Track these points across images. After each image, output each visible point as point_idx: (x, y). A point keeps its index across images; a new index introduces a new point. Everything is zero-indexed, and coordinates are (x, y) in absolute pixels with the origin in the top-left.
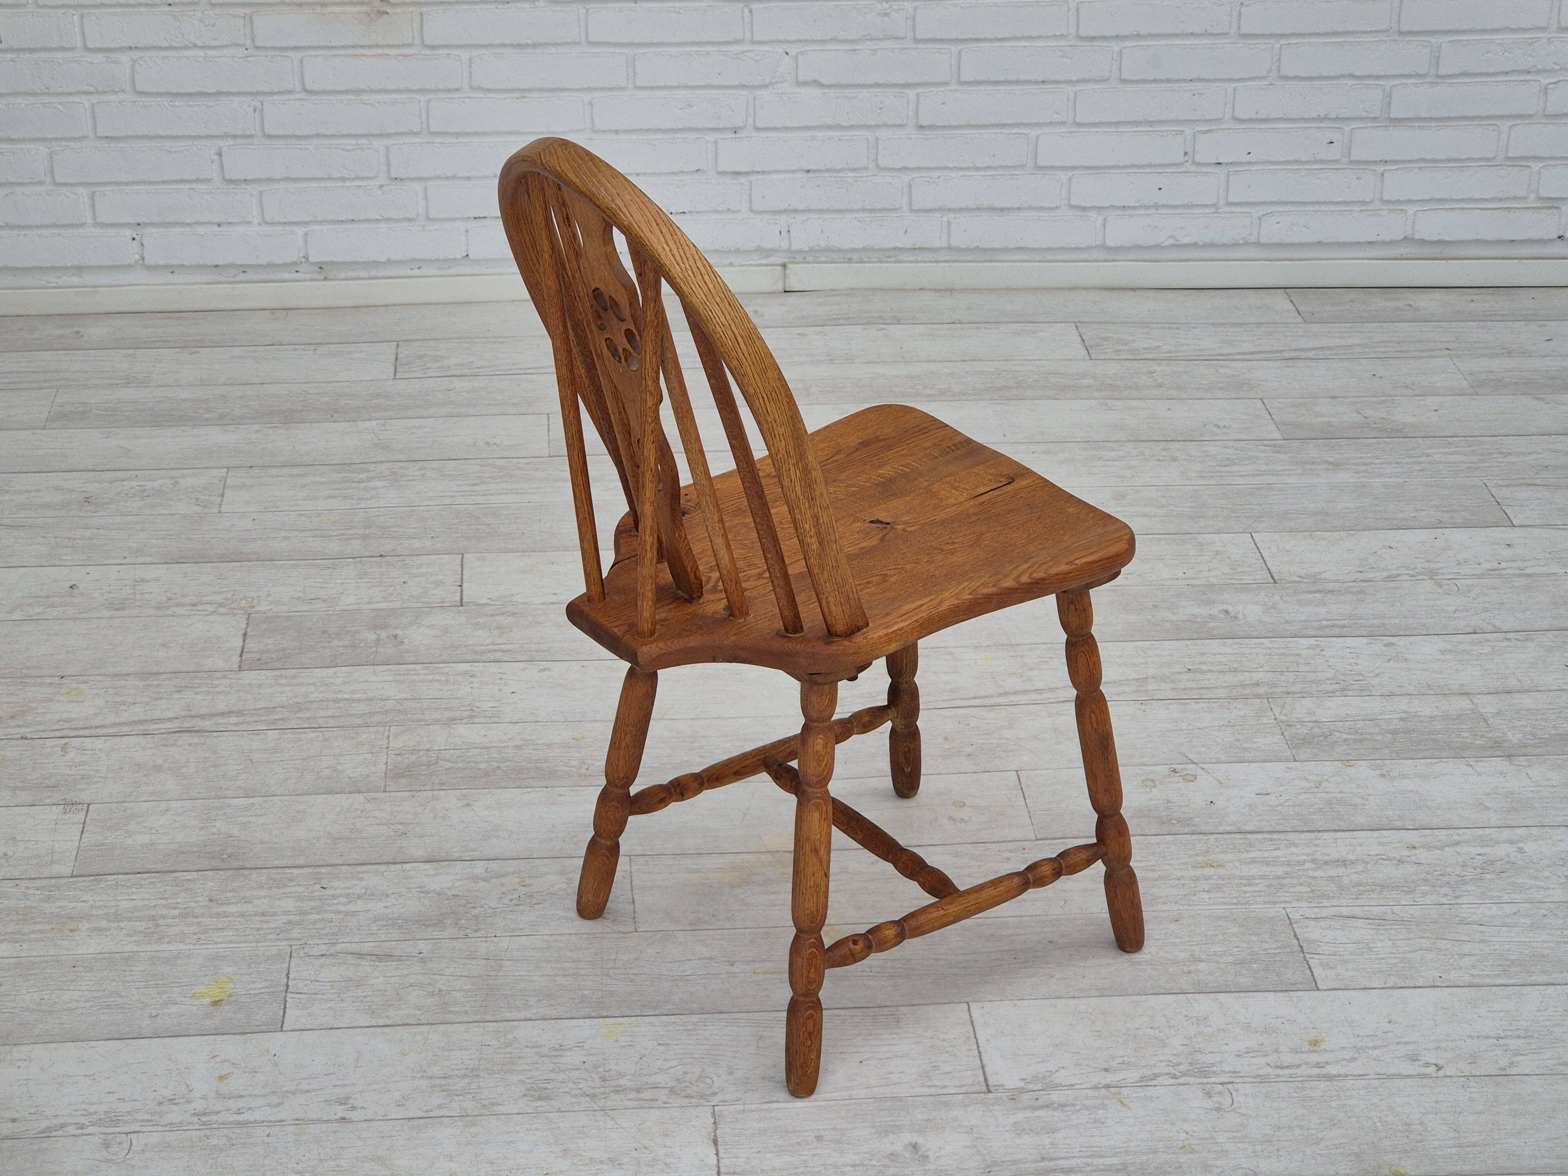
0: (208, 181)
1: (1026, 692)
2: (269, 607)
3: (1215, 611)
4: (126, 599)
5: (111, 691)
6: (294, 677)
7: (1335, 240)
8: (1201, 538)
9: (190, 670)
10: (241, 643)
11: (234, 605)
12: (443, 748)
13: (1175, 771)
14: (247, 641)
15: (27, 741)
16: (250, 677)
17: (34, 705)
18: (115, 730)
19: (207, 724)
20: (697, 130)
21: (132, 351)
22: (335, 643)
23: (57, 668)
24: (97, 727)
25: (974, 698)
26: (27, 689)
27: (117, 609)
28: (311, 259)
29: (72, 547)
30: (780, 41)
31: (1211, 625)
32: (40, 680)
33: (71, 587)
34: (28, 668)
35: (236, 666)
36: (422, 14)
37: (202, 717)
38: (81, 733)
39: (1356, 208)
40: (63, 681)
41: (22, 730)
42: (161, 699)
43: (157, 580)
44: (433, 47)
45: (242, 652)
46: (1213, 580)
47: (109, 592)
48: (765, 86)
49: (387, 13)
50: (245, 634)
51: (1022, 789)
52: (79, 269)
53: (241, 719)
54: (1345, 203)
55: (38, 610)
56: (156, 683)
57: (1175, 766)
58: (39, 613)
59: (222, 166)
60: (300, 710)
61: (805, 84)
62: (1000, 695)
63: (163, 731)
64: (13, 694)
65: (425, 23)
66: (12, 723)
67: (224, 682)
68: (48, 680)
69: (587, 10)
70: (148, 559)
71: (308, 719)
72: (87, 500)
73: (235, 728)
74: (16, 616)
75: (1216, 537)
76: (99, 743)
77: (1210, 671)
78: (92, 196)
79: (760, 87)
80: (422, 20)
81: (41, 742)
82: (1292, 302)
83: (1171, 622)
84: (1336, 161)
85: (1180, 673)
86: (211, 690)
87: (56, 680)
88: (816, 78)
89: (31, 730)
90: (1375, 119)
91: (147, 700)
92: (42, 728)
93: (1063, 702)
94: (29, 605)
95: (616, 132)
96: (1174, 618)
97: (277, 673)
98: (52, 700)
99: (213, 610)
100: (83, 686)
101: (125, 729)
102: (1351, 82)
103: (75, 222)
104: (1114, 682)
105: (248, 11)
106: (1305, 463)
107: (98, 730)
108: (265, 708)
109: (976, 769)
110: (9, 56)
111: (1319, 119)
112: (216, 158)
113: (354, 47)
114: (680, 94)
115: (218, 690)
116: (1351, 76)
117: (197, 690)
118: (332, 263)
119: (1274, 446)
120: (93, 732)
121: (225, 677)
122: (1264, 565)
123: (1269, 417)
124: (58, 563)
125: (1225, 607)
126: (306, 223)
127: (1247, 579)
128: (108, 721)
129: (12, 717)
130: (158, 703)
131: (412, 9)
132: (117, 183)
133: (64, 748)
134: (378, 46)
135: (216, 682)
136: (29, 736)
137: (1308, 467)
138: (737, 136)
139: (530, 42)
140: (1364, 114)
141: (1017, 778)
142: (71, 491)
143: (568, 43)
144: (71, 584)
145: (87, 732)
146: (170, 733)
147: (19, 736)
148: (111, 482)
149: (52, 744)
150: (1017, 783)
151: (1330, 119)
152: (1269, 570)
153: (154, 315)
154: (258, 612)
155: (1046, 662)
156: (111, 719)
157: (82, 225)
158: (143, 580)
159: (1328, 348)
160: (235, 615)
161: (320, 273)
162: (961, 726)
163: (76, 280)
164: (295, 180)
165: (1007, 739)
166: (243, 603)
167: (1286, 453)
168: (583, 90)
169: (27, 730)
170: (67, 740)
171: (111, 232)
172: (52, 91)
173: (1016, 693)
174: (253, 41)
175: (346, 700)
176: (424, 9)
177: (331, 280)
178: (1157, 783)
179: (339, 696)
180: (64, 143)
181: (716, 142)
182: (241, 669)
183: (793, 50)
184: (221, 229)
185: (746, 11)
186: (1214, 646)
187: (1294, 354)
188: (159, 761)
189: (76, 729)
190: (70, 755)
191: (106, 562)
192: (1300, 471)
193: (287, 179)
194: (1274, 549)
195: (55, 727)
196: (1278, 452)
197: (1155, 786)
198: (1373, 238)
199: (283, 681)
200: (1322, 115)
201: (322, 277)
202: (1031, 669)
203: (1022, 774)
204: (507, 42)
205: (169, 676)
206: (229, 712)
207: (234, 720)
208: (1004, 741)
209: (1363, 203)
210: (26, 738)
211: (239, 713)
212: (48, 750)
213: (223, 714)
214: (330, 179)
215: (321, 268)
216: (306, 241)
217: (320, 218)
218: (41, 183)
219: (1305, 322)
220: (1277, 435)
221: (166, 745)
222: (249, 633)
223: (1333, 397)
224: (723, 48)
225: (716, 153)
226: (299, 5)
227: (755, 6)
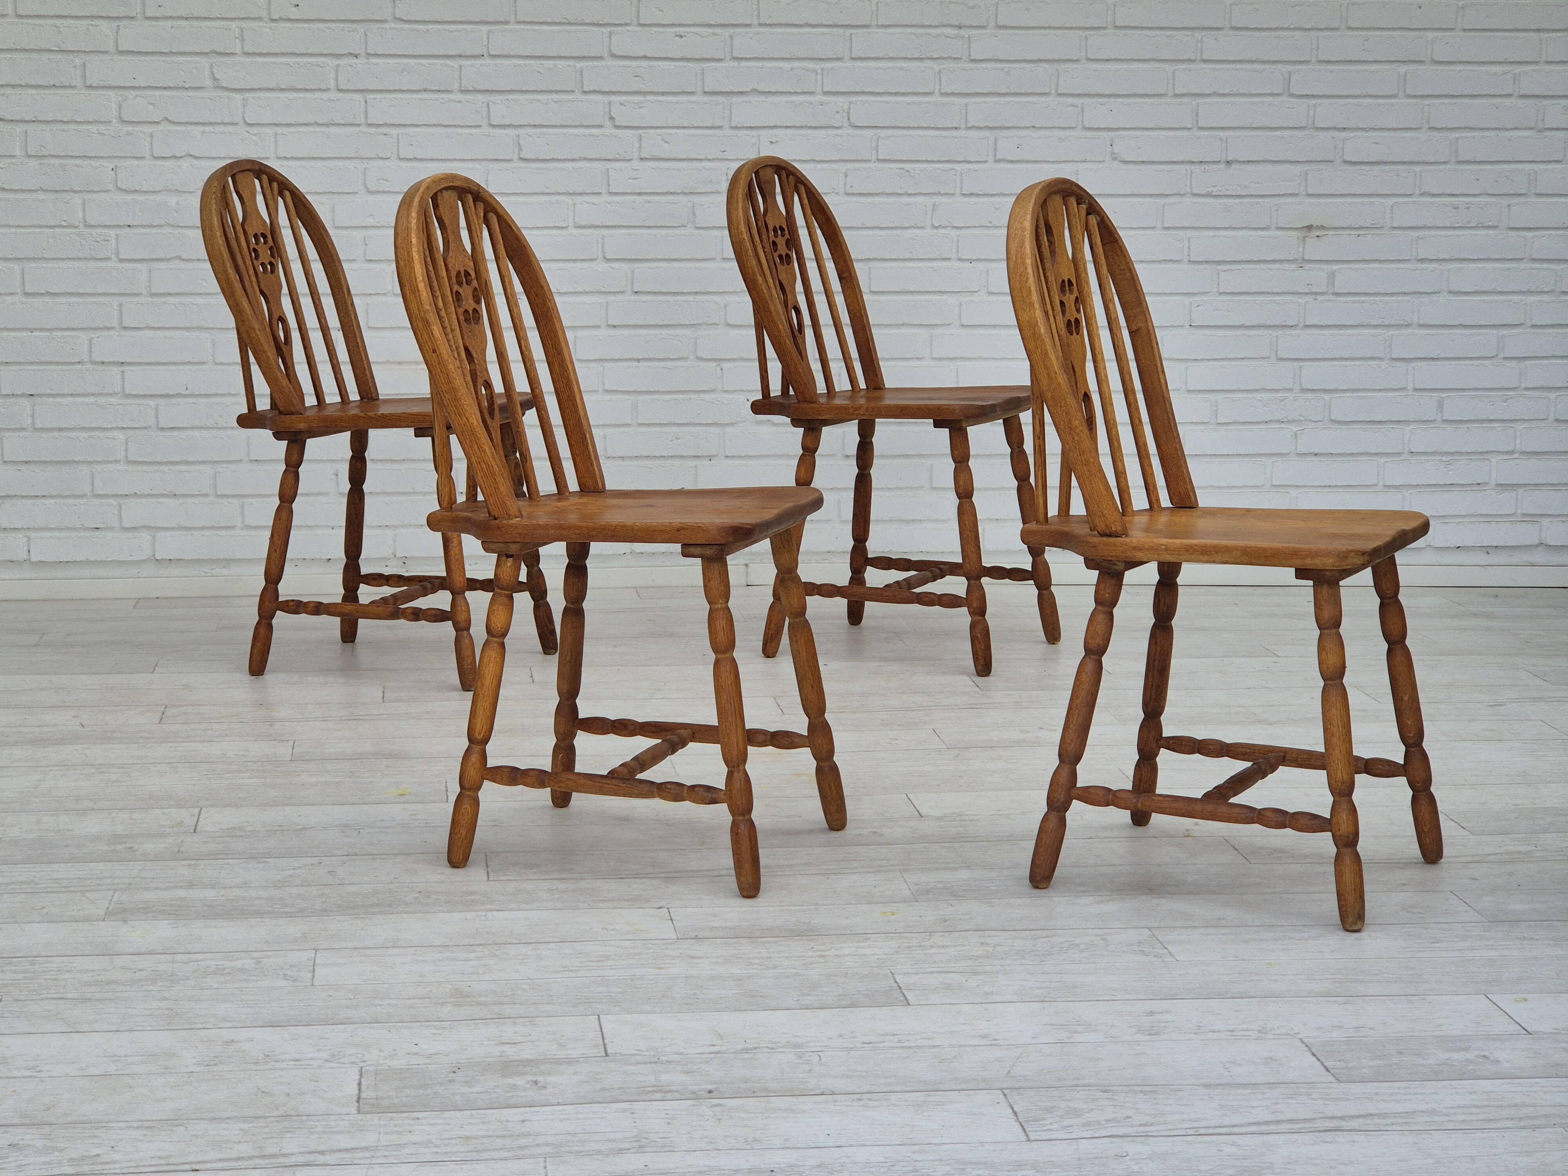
0: (326, 494)
20: (683, 456)
28: (398, 555)
30: (742, 390)
48: (732, 424)
52: (228, 562)
59: (337, 483)
69: (604, 368)
78: (243, 506)
79: (728, 424)
95: (623, 458)
103: (229, 525)
110: (191, 400)
112: (333, 477)
114: (670, 429)
118: (414, 558)
126: (395, 527)
132: (261, 496)
138: (711, 462)
157: (233, 527)
163: (225, 571)
164: (389, 494)
171: (254, 533)
172: (220, 426)
180: (226, 465)
181: (696, 467)
183: (752, 396)
184: (334, 531)
185: (719, 368)
193: (384, 493)
214: (415, 493)
216: (395, 540)
217: (406, 523)
218: (206, 495)
224: (702, 396)
225: (696, 475)
226: (400, 363)
227: (725, 365)
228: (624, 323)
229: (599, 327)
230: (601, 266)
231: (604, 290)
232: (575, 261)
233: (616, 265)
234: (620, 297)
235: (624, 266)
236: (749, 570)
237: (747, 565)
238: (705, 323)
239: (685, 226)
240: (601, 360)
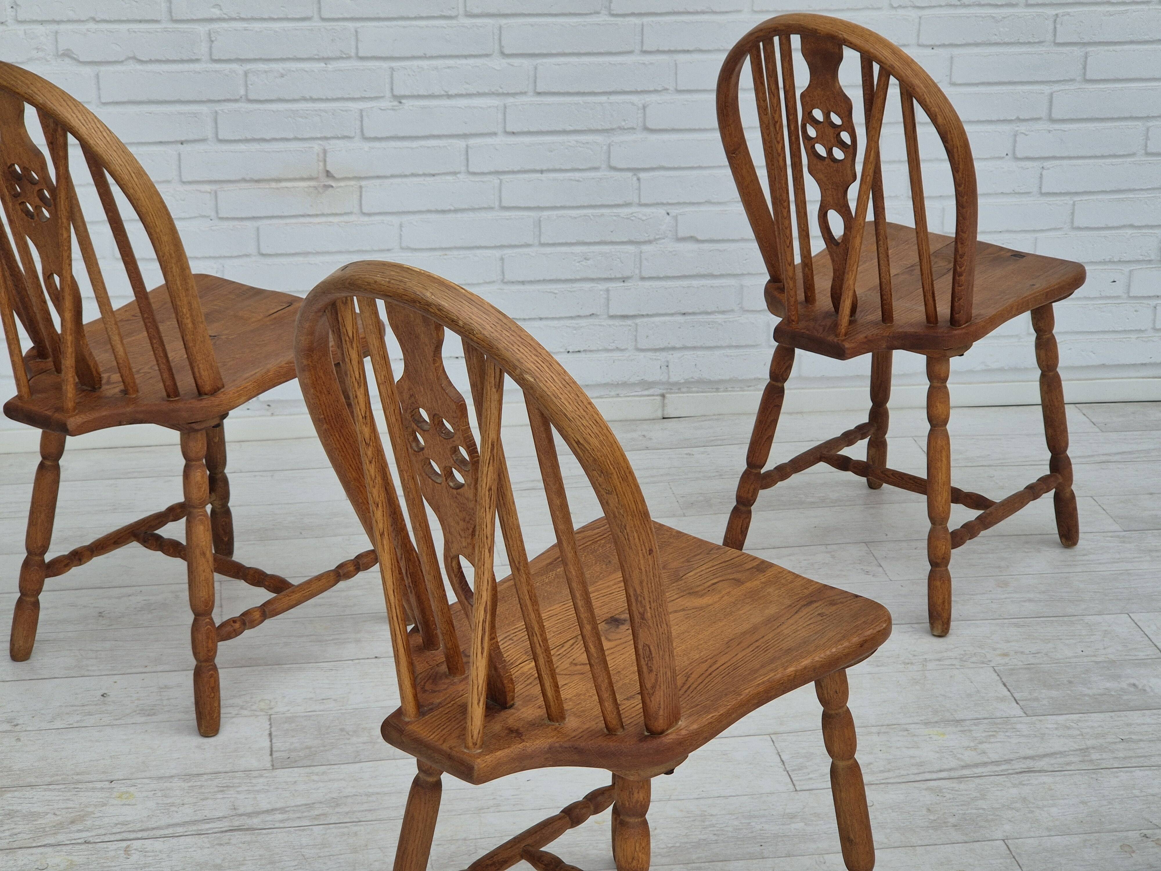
1: (985, 764)
2: (286, 708)
3: (1124, 685)
4: (155, 705)
5: (160, 794)
6: (324, 773)
7: (1116, 363)
8: (1087, 619)
9: (228, 770)
10: (269, 743)
11: (254, 707)
12: (479, 837)
13: (1145, 836)
14: (273, 741)
15: (90, 846)
16: (283, 775)
17: (90, 810)
18: (170, 831)
19: (255, 822)
20: (592, 280)
21: (112, 482)
22: (354, 740)
23: (104, 772)
24: (153, 829)
25: (941, 771)
26: (81, 794)
27: (148, 715)
29: (96, 658)
30: (663, 204)
31: (1125, 697)
32: (90, 785)
33: (103, 696)
34: (78, 774)
35: (269, 765)
36: (361, 187)
37: (249, 815)
38: (139, 835)
39: (1134, 336)
40: (113, 785)
41: (84, 835)
42: (207, 799)
43: (179, 686)
44: (369, 215)
45: (271, 751)
46: (1112, 657)
47: (138, 699)
48: (650, 242)
49: (332, 187)
50: (270, 735)
51: (1014, 857)
53: (285, 816)
54: (1125, 331)
55: (78, 718)
56: (199, 783)
57: (1145, 832)
58: (78, 722)
60: (338, 805)
61: (684, 239)
62: (963, 767)
63: (216, 830)
64: (68, 800)
65: (364, 193)
66: (74, 828)
67: (261, 780)
68: (99, 785)
69: (501, 180)
70: (167, 667)
71: (347, 813)
72: (101, 615)
73: (282, 825)
74: (58, 724)
75: (1098, 618)
76: (158, 845)
77: (1141, 740)
79: (645, 242)
80: (361, 192)
81: (104, 845)
82: (1084, 415)
83: (1089, 695)
84: (1118, 297)
85: (1115, 743)
86: (250, 788)
87: (107, 785)
88: (692, 235)
89: (93, 834)
90: (1150, 261)
91: (195, 800)
92: (102, 831)
93: (1021, 773)
94: (67, 714)
95: (523, 283)
96: (1090, 692)
97: (308, 770)
98: (104, 805)
99: (236, 712)
100: (132, 789)
101: (180, 830)
102: (1130, 231)
104: (1061, 753)
105: (214, 187)
106: (1151, 551)
107: (154, 832)
108: (306, 805)
109: (966, 839)
111: (1104, 262)
113: (303, 216)
114: (578, 249)
115: (256, 788)
116: (1132, 226)
117: (238, 789)
119: (1118, 537)
120: (151, 833)
121: (261, 776)
122: (1151, 643)
123: (1104, 512)
124: (86, 673)
125: (1132, 681)
127: (1141, 655)
128: (162, 823)
129: (72, 822)
130: (204, 803)
131: (352, 183)
133: (127, 850)
134: (323, 215)
135: (254, 781)
136: (91, 839)
137: (1154, 554)
138: (625, 284)
139: (452, 208)
140: (1141, 258)
141: (1005, 847)
142: (85, 607)
143: (485, 208)
144: (102, 692)
145: (145, 834)
146: (222, 832)
147: (82, 841)
148: (119, 598)
149: (115, 847)
150: (1008, 852)
151: (1114, 262)
152: (1156, 646)
153: (126, 450)
154: (277, 713)
155: (993, 736)
156: (164, 820)
158: (166, 687)
159: (1130, 453)
160: (257, 716)
161: (268, 410)
162: (938, 798)
165: (984, 809)
166: (262, 705)
167: (1130, 543)
168: (495, 247)
169: (89, 834)
170: (129, 843)
173: (976, 765)
174: (217, 212)
175: (378, 793)
176: (363, 183)
177: (277, 415)
178: (1134, 848)
179: (370, 790)
181: (608, 290)
182: (274, 767)
183: (674, 211)
185: (635, 179)
186: (1135, 717)
187: (1104, 458)
188: (218, 861)
189: (134, 831)
190: (135, 857)
191: (129, 671)
192: (1148, 558)
194: (1154, 628)
195: (114, 831)
196: (1124, 542)
197: (1134, 852)
198: (1147, 361)
199: (315, 778)
200: (1107, 260)
201: (269, 413)
202: (981, 743)
203: (1009, 842)
204: (433, 209)
205: (210, 777)
206: (272, 810)
207: (279, 816)
208: (981, 811)
209: (1140, 331)
210: (89, 843)
211: (283, 810)
212: (112, 853)
213: (267, 812)
215: (269, 406)
219: (1103, 432)
220: (1116, 527)
221: (221, 844)
222: (274, 734)
223: (1151, 494)
224: (615, 210)
225: (608, 299)
226: (258, 181)
227: (642, 175)
228: (526, 130)
229: (495, 134)
230: (498, 63)
231: (500, 91)
232: (466, 57)
233: (516, 61)
234: (519, 100)
235: (526, 63)
236: (666, 401)
237: (663, 396)
238: (620, 128)
239: (598, 13)
240: (497, 173)
